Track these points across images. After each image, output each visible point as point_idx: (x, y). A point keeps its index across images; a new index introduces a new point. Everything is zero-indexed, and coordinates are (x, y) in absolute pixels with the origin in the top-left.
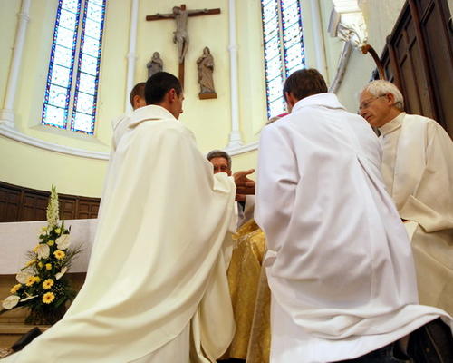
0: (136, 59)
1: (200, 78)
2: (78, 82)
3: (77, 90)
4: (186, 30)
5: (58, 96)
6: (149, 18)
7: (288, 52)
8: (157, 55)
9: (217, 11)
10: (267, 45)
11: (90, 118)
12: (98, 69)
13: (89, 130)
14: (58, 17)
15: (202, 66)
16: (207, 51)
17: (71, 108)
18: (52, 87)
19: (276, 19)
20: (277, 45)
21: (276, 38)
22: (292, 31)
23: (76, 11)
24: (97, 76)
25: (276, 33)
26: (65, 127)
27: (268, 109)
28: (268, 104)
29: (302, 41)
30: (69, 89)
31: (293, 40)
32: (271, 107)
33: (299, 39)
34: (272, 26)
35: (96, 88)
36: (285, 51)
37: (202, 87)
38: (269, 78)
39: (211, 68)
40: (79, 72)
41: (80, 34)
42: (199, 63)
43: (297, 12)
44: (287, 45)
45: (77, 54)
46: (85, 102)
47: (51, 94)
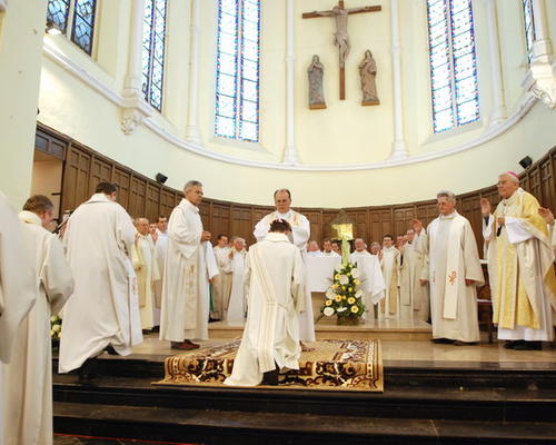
0: (295, 61)
1: (363, 85)
2: (242, 91)
3: (242, 98)
4: (346, 31)
5: (226, 106)
6: (306, 16)
7: (458, 62)
8: (316, 59)
9: (378, 9)
10: (434, 50)
11: (255, 125)
12: (258, 74)
13: (255, 139)
14: (219, 22)
15: (365, 71)
16: (368, 55)
17: (238, 118)
18: (220, 97)
19: (444, 23)
20: (445, 52)
21: (444, 45)
22: (463, 40)
23: (234, 12)
24: (258, 82)
25: (443, 39)
26: (234, 137)
27: (434, 119)
28: (434, 113)
29: (473, 51)
30: (235, 97)
31: (464, 50)
32: (436, 116)
33: (470, 49)
34: (439, 30)
35: (258, 94)
36: (455, 60)
37: (365, 93)
38: (435, 87)
39: (374, 74)
40: (242, 79)
41: (240, 38)
42: (361, 68)
43: (468, 19)
44: (457, 54)
45: (239, 60)
46: (249, 111)
47: (220, 104)
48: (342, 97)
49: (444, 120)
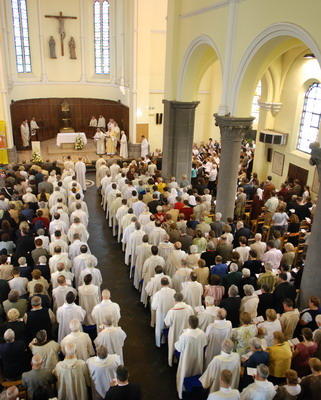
1: (71, 52)
2: (24, 52)
3: (25, 55)
6: (46, 16)
7: (104, 51)
9: (75, 18)
10: (96, 42)
11: (30, 66)
12: (29, 43)
14: (13, 23)
16: (72, 39)
18: (17, 57)
19: (100, 33)
20: (100, 45)
21: (100, 42)
22: (106, 43)
23: (18, 17)
24: (29, 46)
25: (99, 39)
26: (24, 72)
27: (95, 68)
30: (22, 55)
31: (106, 47)
34: (98, 35)
35: (30, 52)
42: (70, 45)
43: (108, 36)
44: (103, 48)
47: (18, 60)
48: (63, 54)
49: (99, 70)
